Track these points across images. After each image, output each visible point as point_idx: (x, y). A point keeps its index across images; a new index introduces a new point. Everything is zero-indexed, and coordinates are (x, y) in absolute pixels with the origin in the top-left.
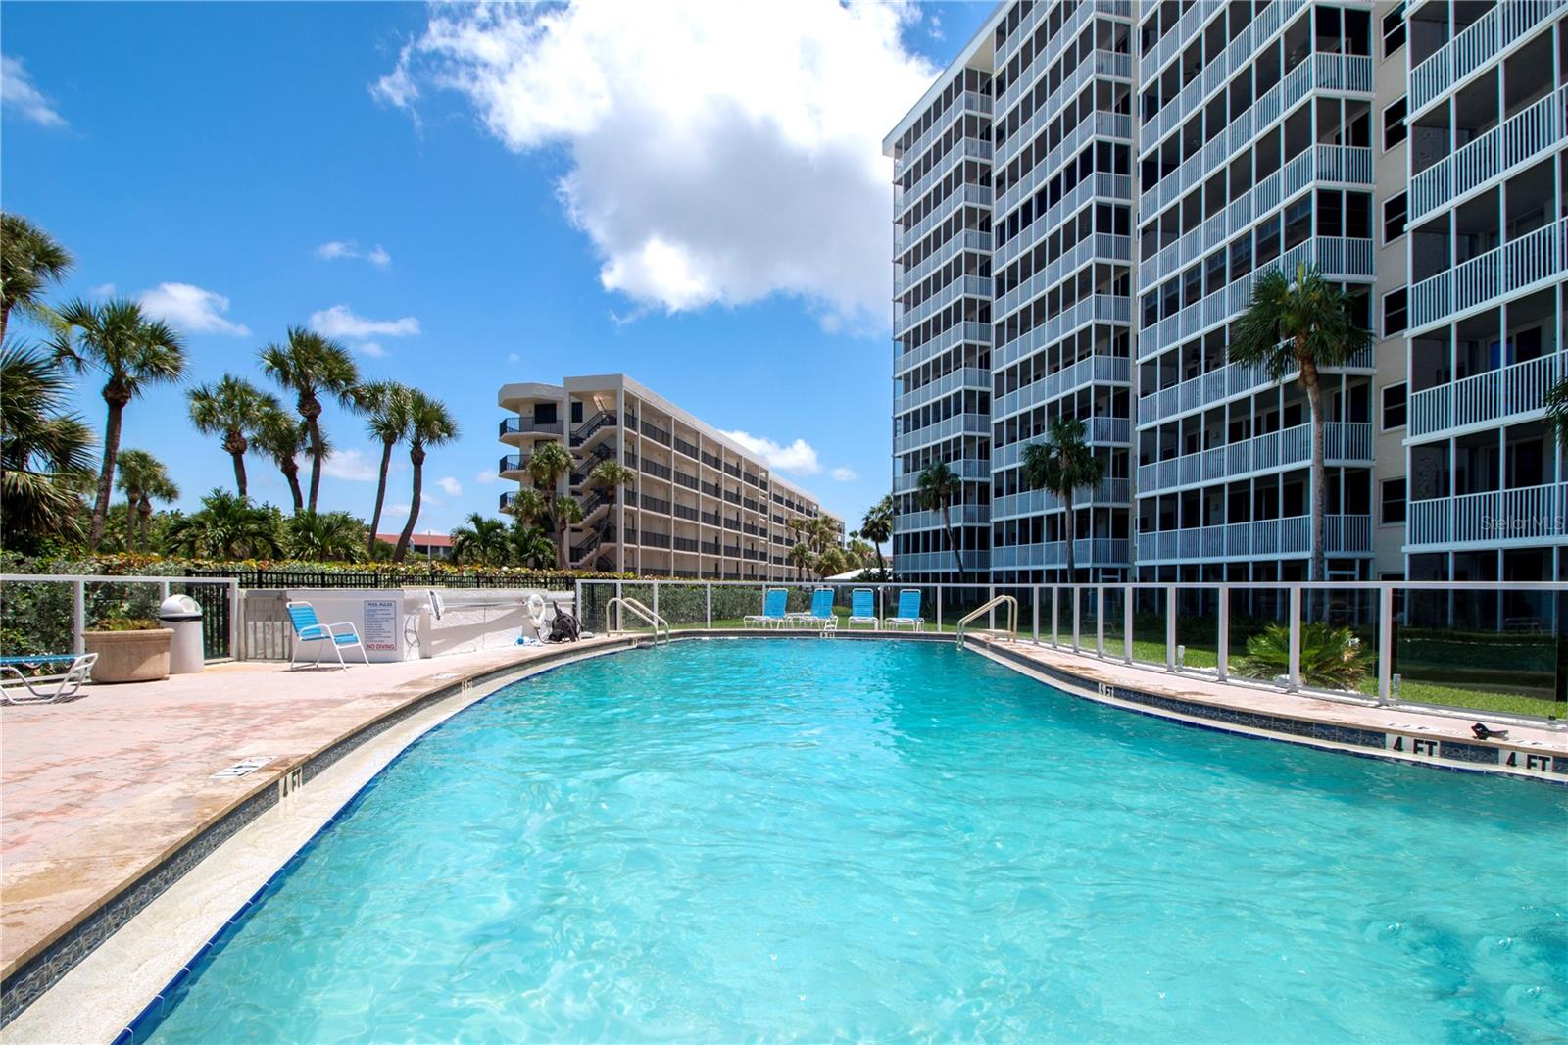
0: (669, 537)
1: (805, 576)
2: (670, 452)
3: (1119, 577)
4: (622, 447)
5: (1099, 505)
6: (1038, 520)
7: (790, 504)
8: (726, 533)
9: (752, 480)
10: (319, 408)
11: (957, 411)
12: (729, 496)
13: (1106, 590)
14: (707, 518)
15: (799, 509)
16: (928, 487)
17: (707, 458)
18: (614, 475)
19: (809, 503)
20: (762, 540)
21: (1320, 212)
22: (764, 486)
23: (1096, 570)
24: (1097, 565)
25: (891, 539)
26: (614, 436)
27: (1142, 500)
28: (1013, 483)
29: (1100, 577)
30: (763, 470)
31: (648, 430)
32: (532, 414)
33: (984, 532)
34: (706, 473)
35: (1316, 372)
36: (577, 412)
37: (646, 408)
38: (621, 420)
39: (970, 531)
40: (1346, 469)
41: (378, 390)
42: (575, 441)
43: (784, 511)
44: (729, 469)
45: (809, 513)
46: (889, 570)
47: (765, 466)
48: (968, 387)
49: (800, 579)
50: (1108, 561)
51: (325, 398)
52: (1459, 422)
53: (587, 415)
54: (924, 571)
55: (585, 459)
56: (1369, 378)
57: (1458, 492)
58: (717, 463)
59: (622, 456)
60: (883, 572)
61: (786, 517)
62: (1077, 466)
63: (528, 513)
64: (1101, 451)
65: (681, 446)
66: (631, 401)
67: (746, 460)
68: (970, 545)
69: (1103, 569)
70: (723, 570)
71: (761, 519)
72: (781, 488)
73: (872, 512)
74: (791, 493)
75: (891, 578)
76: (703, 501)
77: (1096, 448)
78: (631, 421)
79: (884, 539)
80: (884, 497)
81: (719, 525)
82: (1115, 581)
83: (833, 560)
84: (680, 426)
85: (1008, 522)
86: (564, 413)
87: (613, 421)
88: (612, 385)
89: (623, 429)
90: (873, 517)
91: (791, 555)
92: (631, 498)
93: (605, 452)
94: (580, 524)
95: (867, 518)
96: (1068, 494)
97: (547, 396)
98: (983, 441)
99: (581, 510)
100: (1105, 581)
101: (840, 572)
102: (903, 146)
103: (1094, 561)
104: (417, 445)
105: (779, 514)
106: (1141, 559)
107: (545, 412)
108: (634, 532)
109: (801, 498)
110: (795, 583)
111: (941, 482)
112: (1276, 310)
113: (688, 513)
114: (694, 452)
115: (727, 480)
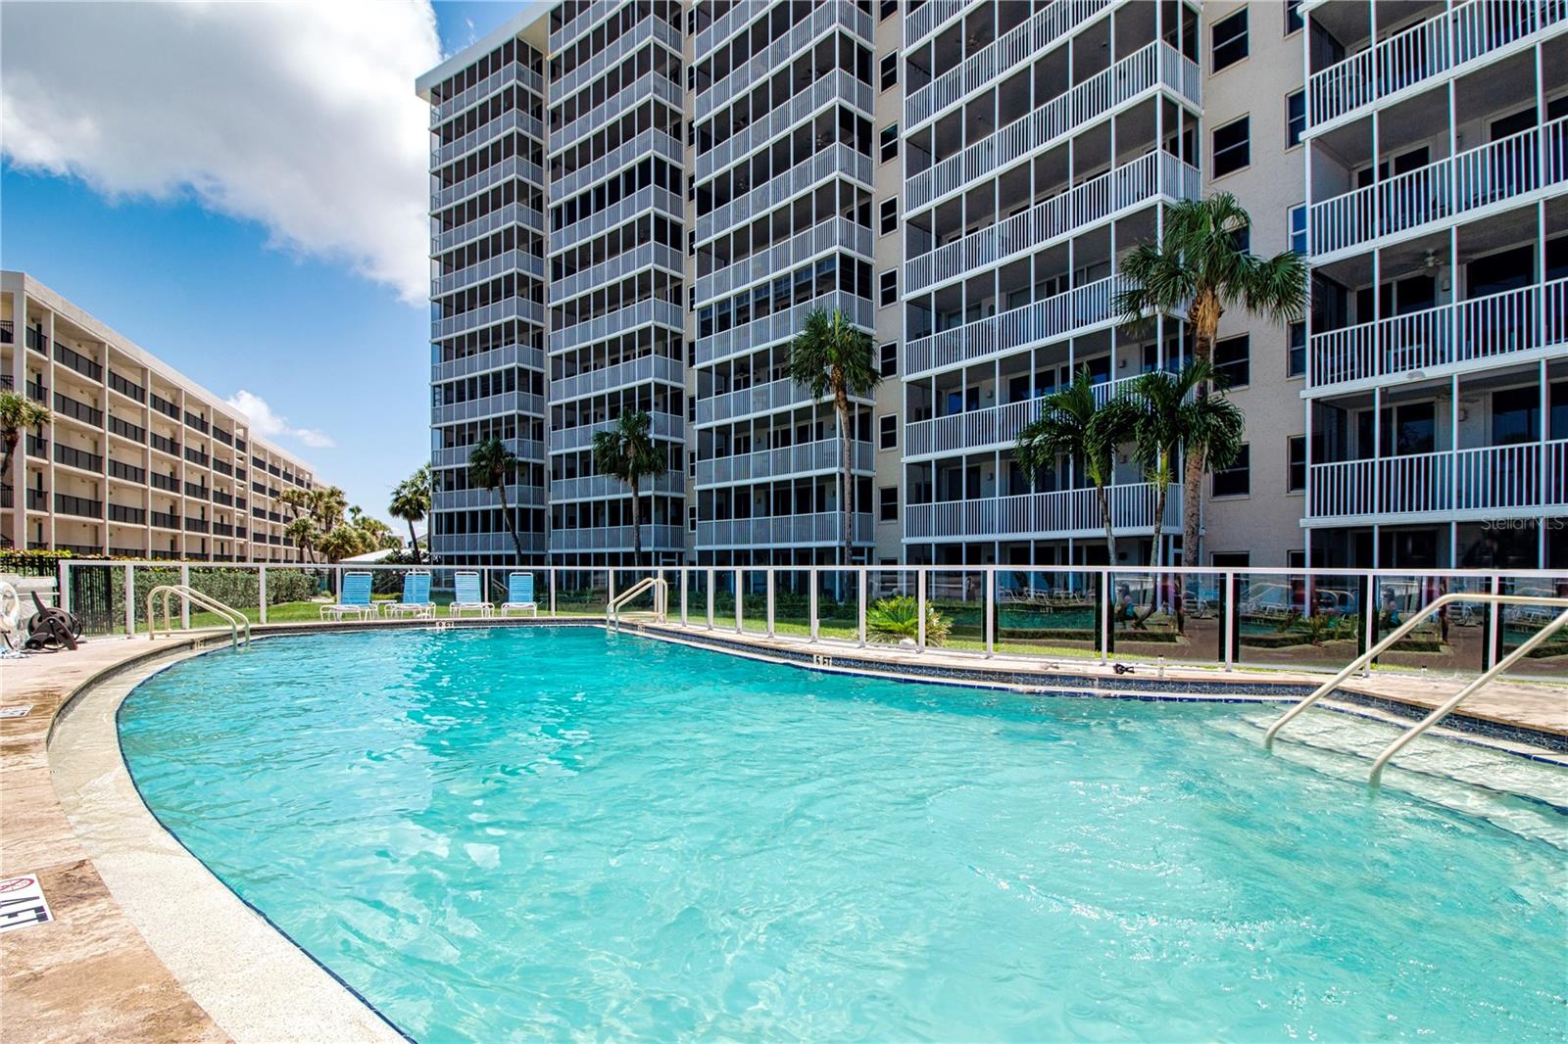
1: (307, 557)
2: (101, 390)
3: (676, 560)
4: (22, 373)
5: (659, 493)
6: (599, 504)
7: (274, 470)
8: (187, 501)
9: (226, 437)
11: (510, 388)
12: (191, 454)
13: (665, 572)
14: (158, 480)
15: (288, 477)
16: (483, 463)
17: (157, 403)
19: (299, 470)
20: (238, 512)
21: (841, 270)
22: (241, 445)
23: (657, 553)
24: (658, 549)
25: (426, 517)
26: (10, 355)
27: (700, 492)
28: (574, 466)
29: (661, 561)
30: (239, 426)
31: (65, 355)
33: (539, 514)
34: (158, 423)
35: (846, 399)
37: (62, 325)
38: (21, 334)
39: (524, 512)
40: (859, 477)
43: (267, 479)
44: (190, 419)
45: (300, 482)
46: (423, 551)
47: (243, 422)
48: (522, 365)
49: (301, 560)
50: (666, 546)
52: (938, 449)
54: (471, 553)
56: (871, 408)
57: (938, 500)
58: (174, 411)
59: (22, 385)
60: (416, 552)
61: (269, 485)
62: (644, 456)
64: (661, 443)
65: (119, 383)
66: (37, 313)
67: (215, 412)
68: (524, 527)
69: (664, 553)
70: (183, 548)
71: (236, 486)
72: (264, 451)
73: (404, 487)
74: (275, 457)
75: (426, 560)
77: (657, 441)
78: (38, 340)
79: (420, 517)
80: (417, 471)
81: (178, 491)
82: (673, 564)
83: (344, 538)
84: (115, 355)
85: (567, 505)
87: (7, 334)
88: (6, 286)
89: (23, 350)
90: (405, 492)
91: (289, 532)
92: (38, 445)
95: (398, 493)
96: (635, 482)
98: (536, 422)
100: (665, 564)
101: (354, 555)
102: (441, 94)
103: (655, 545)
105: (260, 482)
106: (699, 544)
109: (288, 464)
110: (295, 565)
111: (498, 461)
112: (822, 345)
113: (130, 472)
114: (139, 393)
115: (188, 434)
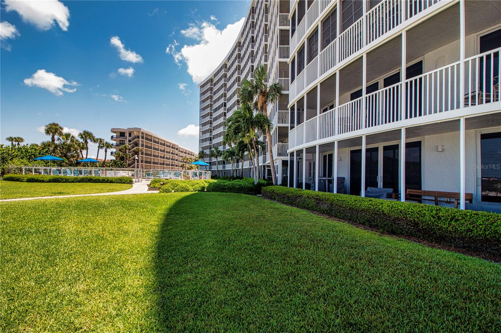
0: (151, 162)
2: (152, 143)
4: (140, 143)
7: (186, 153)
8: (166, 160)
9: (174, 148)
10: (88, 143)
12: (167, 152)
14: (161, 157)
17: (161, 144)
18: (139, 150)
22: (177, 149)
26: (139, 140)
31: (147, 139)
32: (119, 135)
34: (161, 147)
36: (130, 135)
38: (140, 137)
41: (98, 139)
42: (130, 141)
44: (167, 146)
47: (178, 145)
51: (89, 141)
53: (133, 136)
55: (132, 145)
58: (164, 145)
59: (140, 145)
63: (119, 156)
65: (155, 142)
66: (143, 133)
67: (172, 144)
71: (176, 157)
72: (183, 149)
74: (186, 150)
76: (161, 154)
78: (143, 138)
84: (154, 137)
86: (127, 135)
87: (138, 137)
88: (138, 130)
89: (141, 139)
92: (142, 154)
93: (136, 144)
94: (131, 159)
97: (123, 131)
99: (131, 156)
102: (202, 87)
104: (106, 149)
105: (182, 155)
107: (122, 134)
108: (143, 161)
113: (156, 157)
114: (158, 143)
115: (166, 148)
